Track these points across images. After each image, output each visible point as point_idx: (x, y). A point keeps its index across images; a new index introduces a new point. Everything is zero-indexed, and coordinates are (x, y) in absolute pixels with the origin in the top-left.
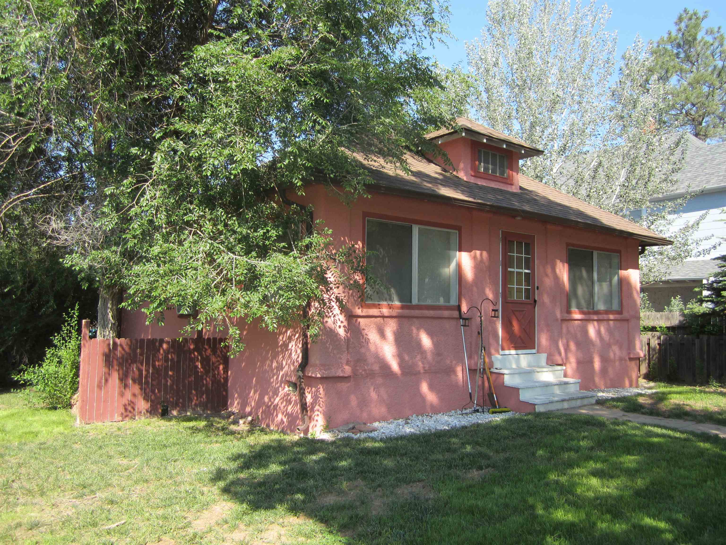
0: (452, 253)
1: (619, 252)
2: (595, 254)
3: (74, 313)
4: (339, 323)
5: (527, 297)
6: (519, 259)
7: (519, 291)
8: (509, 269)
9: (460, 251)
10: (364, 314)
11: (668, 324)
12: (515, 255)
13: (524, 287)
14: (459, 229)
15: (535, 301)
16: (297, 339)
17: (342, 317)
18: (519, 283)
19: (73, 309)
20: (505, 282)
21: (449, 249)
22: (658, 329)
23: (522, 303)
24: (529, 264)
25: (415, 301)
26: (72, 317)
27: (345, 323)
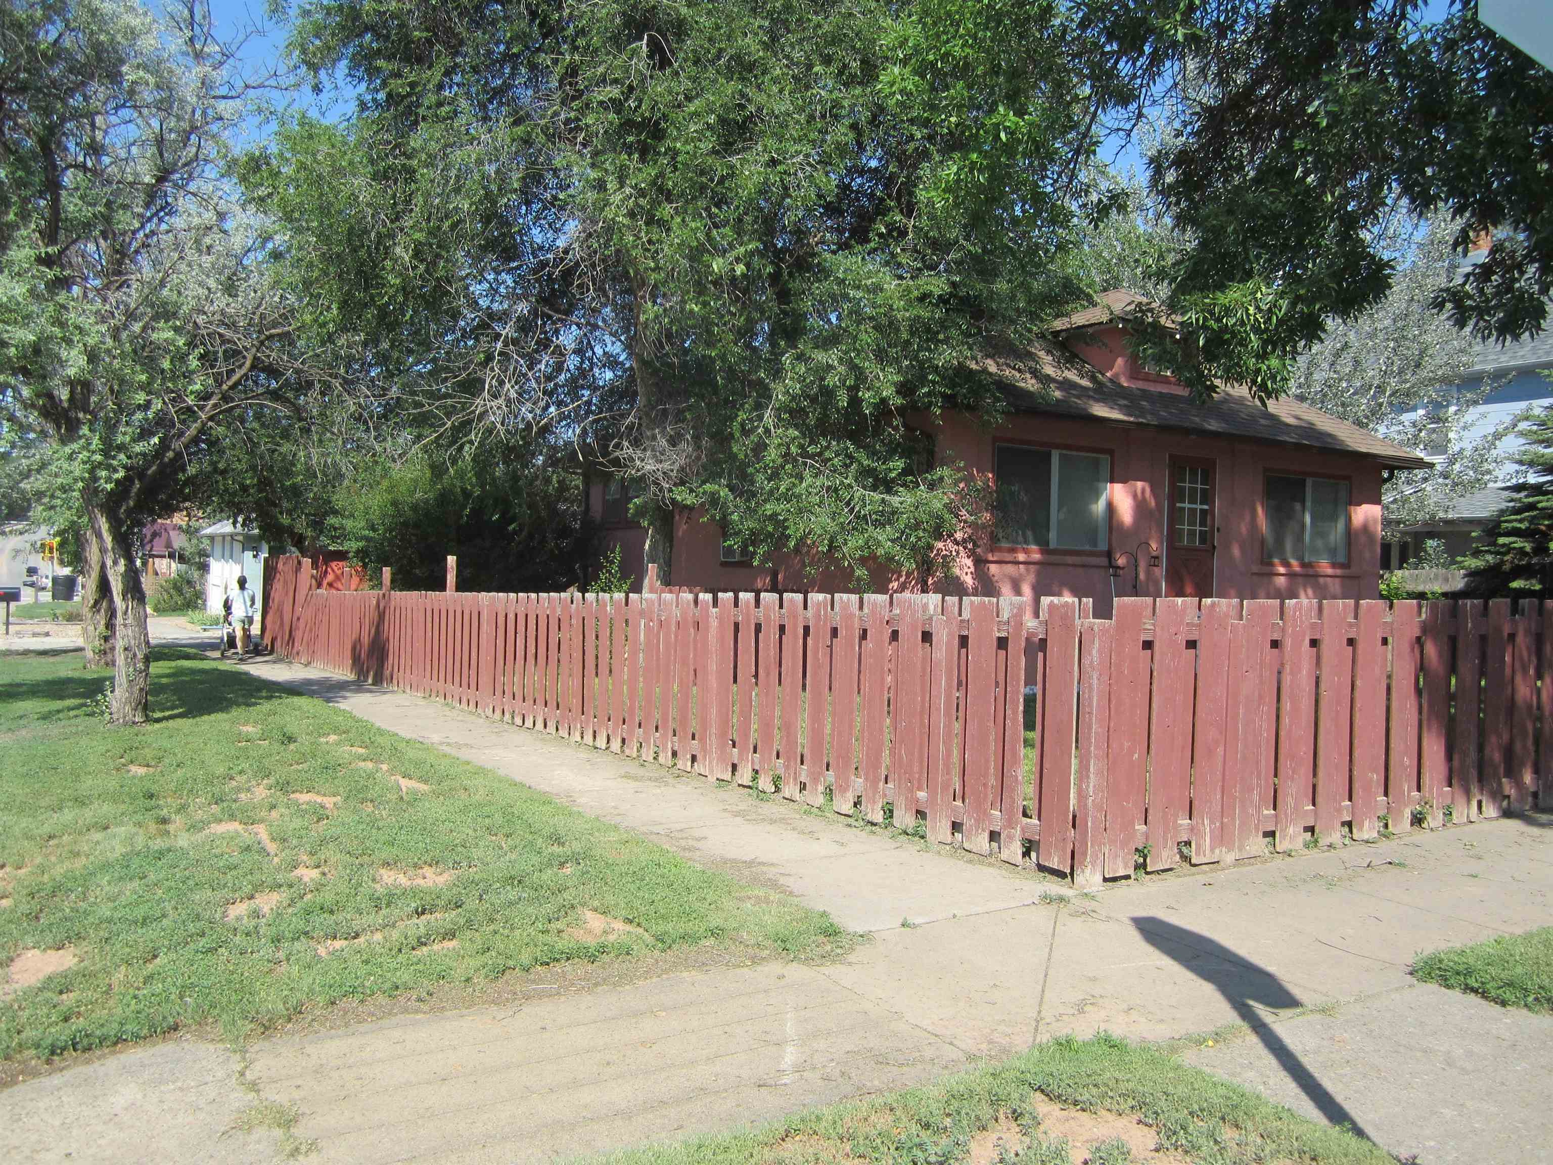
0: (1101, 485)
1: (1347, 478)
2: (1309, 482)
3: (615, 557)
4: (966, 570)
5: (1203, 540)
6: (1193, 491)
7: (1192, 533)
8: (1178, 505)
9: (1112, 482)
10: (995, 559)
11: (1446, 588)
12: (1187, 485)
13: (1198, 528)
14: (1111, 452)
15: (1214, 547)
16: (913, 587)
17: (969, 562)
18: (1192, 523)
19: (613, 552)
20: (1172, 521)
21: (1098, 480)
22: (1430, 596)
23: (1196, 550)
24: (1207, 497)
25: (1053, 545)
26: (612, 562)
27: (972, 569)
